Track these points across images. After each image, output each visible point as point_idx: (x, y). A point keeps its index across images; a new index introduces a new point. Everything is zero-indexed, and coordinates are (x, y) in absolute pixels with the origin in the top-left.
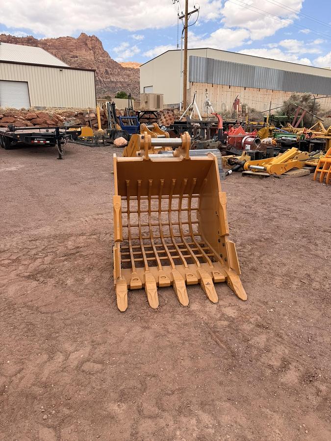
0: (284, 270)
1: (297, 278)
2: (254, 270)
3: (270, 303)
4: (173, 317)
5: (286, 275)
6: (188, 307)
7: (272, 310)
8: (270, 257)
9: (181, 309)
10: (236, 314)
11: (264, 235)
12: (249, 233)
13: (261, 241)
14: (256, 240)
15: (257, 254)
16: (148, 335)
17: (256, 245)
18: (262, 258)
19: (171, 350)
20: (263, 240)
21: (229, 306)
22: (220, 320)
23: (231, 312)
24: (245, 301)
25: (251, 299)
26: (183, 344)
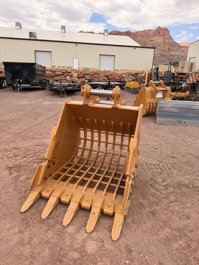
0: (183, 223)
1: (188, 237)
2: (153, 213)
3: (133, 254)
4: (46, 231)
5: (178, 230)
6: (65, 227)
7: (128, 262)
8: (181, 206)
9: (59, 226)
10: (93, 251)
11: (196, 182)
12: (183, 177)
13: (188, 187)
14: (184, 185)
15: (172, 198)
16: (16, 239)
17: (180, 190)
18: (172, 204)
19: (14, 260)
20: (191, 186)
21: (96, 240)
22: (75, 250)
23: (91, 247)
24: (113, 241)
25: (120, 242)
26: (27, 259)
